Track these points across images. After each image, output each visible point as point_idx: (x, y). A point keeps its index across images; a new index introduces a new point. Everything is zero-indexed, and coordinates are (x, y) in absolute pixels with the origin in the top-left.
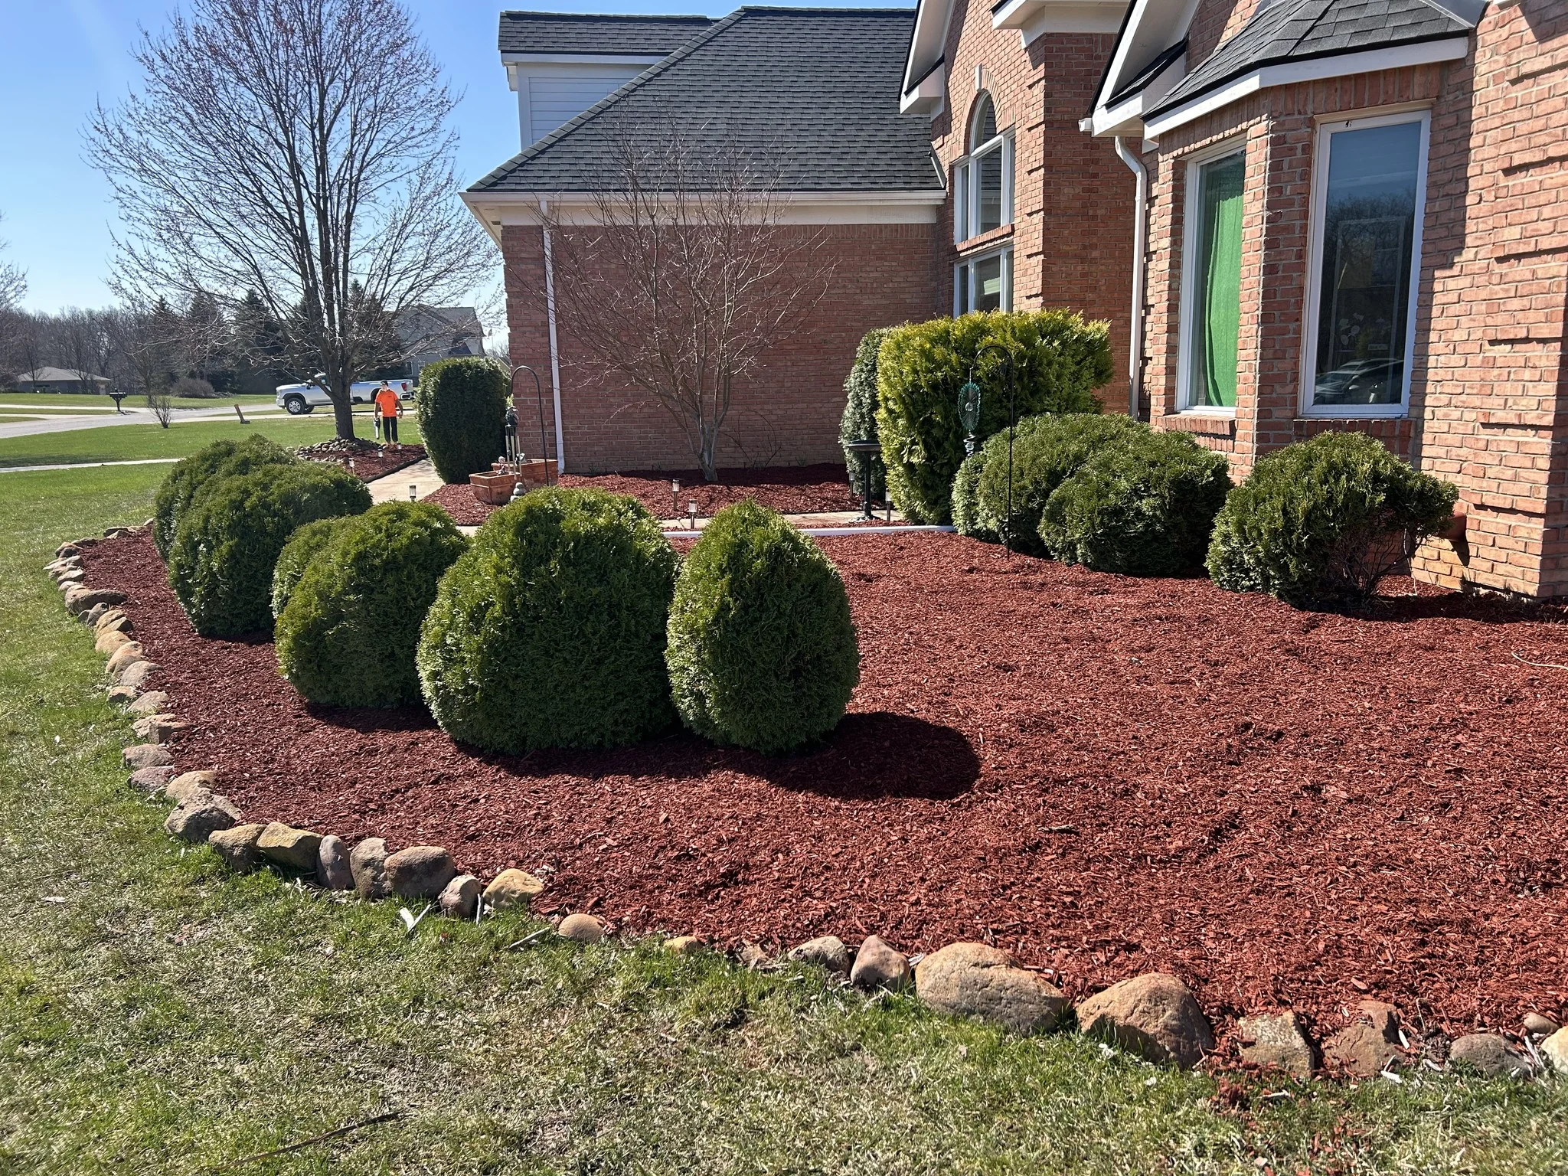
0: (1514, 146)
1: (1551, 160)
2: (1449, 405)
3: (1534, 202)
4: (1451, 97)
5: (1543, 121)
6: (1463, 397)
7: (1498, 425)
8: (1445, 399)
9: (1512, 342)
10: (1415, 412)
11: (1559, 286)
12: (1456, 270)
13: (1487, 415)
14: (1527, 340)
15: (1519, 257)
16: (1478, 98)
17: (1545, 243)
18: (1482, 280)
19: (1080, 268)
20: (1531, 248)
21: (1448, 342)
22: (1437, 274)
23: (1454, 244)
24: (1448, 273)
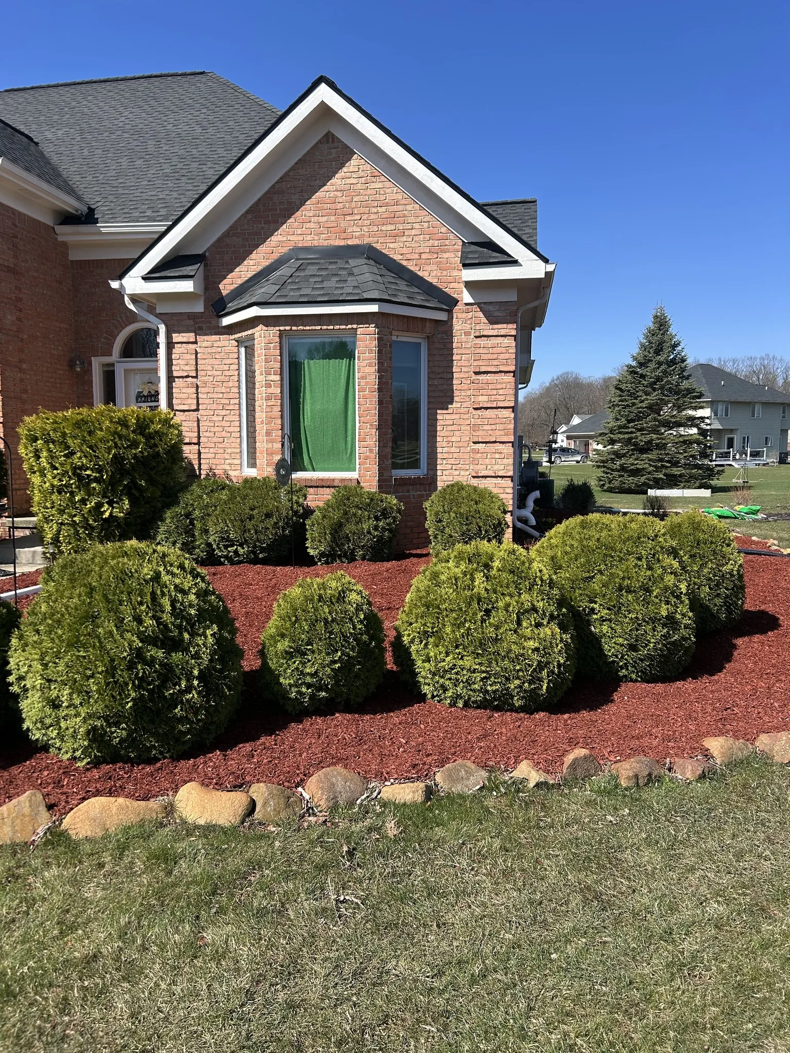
0: (480, 363)
1: (501, 372)
2: (452, 469)
3: (493, 387)
4: (440, 336)
5: (496, 355)
6: (460, 466)
7: (483, 477)
8: (450, 466)
9: (486, 443)
10: (431, 473)
11: (510, 421)
12: (450, 411)
13: (477, 473)
14: (495, 442)
15: (486, 408)
16: (455, 339)
17: (501, 404)
18: (466, 416)
19: (19, 375)
20: (495, 405)
21: (448, 442)
22: (439, 411)
23: (449, 400)
24: (445, 412)
